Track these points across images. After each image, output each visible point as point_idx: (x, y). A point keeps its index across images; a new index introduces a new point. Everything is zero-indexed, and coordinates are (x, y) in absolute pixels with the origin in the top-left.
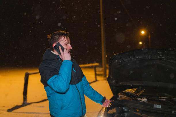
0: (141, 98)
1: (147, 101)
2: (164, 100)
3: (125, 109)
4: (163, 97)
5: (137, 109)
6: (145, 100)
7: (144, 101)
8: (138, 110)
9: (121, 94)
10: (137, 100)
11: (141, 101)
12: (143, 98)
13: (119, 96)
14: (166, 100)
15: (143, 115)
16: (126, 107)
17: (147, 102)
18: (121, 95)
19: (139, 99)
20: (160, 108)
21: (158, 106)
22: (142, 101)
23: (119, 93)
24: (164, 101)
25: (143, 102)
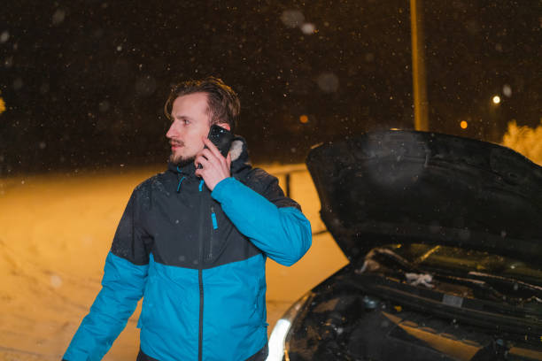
0: (418, 273)
1: (430, 283)
2: (477, 282)
3: (372, 303)
4: (479, 274)
5: (398, 305)
6: (425, 278)
7: (423, 282)
8: (399, 308)
9: (374, 258)
10: (405, 276)
11: (414, 280)
12: (424, 274)
13: (366, 263)
14: (483, 283)
15: (408, 322)
16: (373, 296)
17: (430, 286)
18: (371, 262)
19: (409, 276)
20: (460, 306)
21: (455, 301)
22: (418, 282)
23: (371, 254)
24: (477, 286)
25: (421, 285)
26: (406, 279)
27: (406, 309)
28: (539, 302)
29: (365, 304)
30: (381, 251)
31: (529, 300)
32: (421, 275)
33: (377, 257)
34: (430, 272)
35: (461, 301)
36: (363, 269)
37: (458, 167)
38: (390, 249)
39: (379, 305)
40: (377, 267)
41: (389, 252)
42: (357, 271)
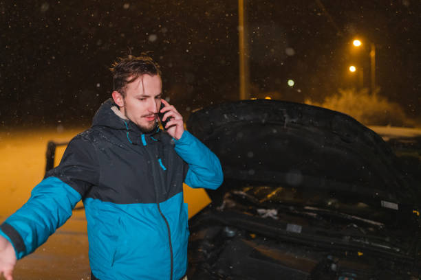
0: (266, 208)
1: (276, 216)
2: (311, 214)
3: (231, 232)
4: (311, 208)
5: (252, 233)
6: (272, 213)
7: (271, 215)
8: (253, 236)
9: (229, 198)
10: (256, 211)
11: (263, 214)
12: (271, 209)
13: (224, 202)
14: (315, 214)
15: (261, 246)
16: (232, 227)
17: (276, 218)
18: (228, 201)
19: (260, 211)
20: (299, 232)
21: (295, 229)
22: (267, 215)
23: (227, 195)
24: (311, 217)
25: (269, 217)
26: (258, 214)
27: (259, 236)
29: (226, 233)
30: (236, 192)
31: (349, 226)
32: (269, 210)
33: (233, 198)
34: (275, 208)
35: (300, 228)
36: (222, 207)
38: (243, 190)
39: (236, 234)
40: (234, 205)
41: (242, 193)
42: (218, 208)
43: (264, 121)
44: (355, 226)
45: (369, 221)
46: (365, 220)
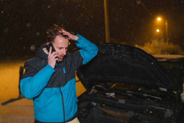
0: (110, 93)
3: (95, 104)
4: (130, 92)
6: (112, 94)
8: (104, 105)
9: (95, 88)
11: (109, 95)
12: (112, 93)
13: (92, 90)
14: (131, 95)
15: (107, 110)
16: (95, 101)
17: (114, 97)
18: (94, 90)
19: (107, 94)
20: (124, 103)
21: (122, 101)
24: (129, 96)
25: (111, 97)
26: (106, 95)
27: (106, 105)
28: (149, 100)
29: (93, 104)
30: (97, 86)
31: (146, 99)
33: (96, 88)
34: (114, 92)
36: (91, 93)
37: (123, 55)
38: (100, 85)
39: (97, 104)
40: (96, 91)
42: (89, 93)
43: (104, 53)
44: (149, 99)
45: (155, 97)
46: (153, 97)
